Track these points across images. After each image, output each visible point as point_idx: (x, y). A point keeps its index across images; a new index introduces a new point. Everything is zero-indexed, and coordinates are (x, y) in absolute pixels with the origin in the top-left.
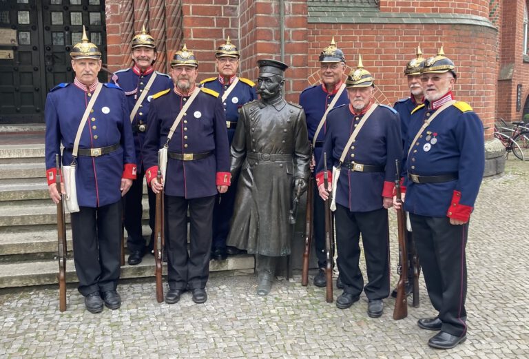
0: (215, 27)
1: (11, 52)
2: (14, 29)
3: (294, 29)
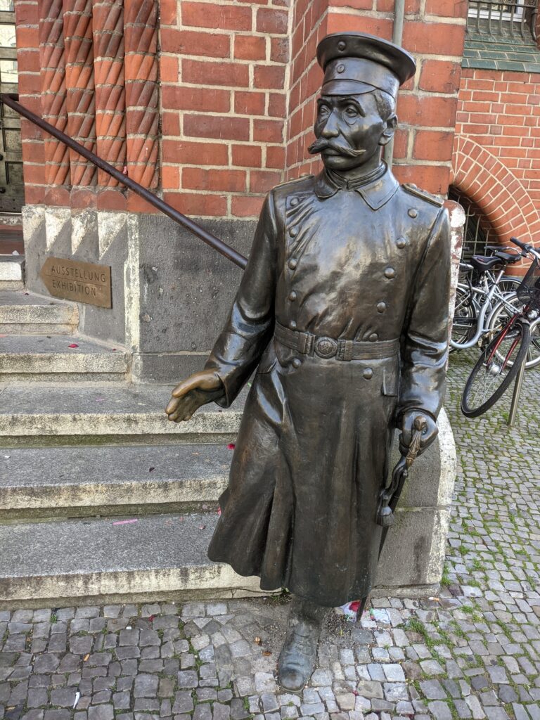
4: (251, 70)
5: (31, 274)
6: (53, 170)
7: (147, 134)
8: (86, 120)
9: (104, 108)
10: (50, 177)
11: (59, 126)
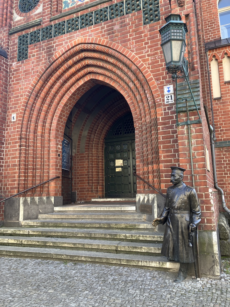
0: (173, 153)
1: (121, 169)
2: (122, 159)
3: (197, 151)
4: (177, 164)
5: (138, 209)
6: (142, 186)
7: (157, 178)
8: (148, 176)
9: (150, 174)
10: (141, 188)
11: (143, 178)
